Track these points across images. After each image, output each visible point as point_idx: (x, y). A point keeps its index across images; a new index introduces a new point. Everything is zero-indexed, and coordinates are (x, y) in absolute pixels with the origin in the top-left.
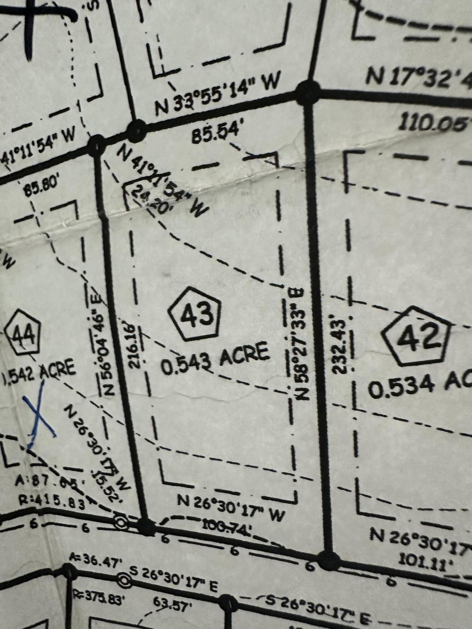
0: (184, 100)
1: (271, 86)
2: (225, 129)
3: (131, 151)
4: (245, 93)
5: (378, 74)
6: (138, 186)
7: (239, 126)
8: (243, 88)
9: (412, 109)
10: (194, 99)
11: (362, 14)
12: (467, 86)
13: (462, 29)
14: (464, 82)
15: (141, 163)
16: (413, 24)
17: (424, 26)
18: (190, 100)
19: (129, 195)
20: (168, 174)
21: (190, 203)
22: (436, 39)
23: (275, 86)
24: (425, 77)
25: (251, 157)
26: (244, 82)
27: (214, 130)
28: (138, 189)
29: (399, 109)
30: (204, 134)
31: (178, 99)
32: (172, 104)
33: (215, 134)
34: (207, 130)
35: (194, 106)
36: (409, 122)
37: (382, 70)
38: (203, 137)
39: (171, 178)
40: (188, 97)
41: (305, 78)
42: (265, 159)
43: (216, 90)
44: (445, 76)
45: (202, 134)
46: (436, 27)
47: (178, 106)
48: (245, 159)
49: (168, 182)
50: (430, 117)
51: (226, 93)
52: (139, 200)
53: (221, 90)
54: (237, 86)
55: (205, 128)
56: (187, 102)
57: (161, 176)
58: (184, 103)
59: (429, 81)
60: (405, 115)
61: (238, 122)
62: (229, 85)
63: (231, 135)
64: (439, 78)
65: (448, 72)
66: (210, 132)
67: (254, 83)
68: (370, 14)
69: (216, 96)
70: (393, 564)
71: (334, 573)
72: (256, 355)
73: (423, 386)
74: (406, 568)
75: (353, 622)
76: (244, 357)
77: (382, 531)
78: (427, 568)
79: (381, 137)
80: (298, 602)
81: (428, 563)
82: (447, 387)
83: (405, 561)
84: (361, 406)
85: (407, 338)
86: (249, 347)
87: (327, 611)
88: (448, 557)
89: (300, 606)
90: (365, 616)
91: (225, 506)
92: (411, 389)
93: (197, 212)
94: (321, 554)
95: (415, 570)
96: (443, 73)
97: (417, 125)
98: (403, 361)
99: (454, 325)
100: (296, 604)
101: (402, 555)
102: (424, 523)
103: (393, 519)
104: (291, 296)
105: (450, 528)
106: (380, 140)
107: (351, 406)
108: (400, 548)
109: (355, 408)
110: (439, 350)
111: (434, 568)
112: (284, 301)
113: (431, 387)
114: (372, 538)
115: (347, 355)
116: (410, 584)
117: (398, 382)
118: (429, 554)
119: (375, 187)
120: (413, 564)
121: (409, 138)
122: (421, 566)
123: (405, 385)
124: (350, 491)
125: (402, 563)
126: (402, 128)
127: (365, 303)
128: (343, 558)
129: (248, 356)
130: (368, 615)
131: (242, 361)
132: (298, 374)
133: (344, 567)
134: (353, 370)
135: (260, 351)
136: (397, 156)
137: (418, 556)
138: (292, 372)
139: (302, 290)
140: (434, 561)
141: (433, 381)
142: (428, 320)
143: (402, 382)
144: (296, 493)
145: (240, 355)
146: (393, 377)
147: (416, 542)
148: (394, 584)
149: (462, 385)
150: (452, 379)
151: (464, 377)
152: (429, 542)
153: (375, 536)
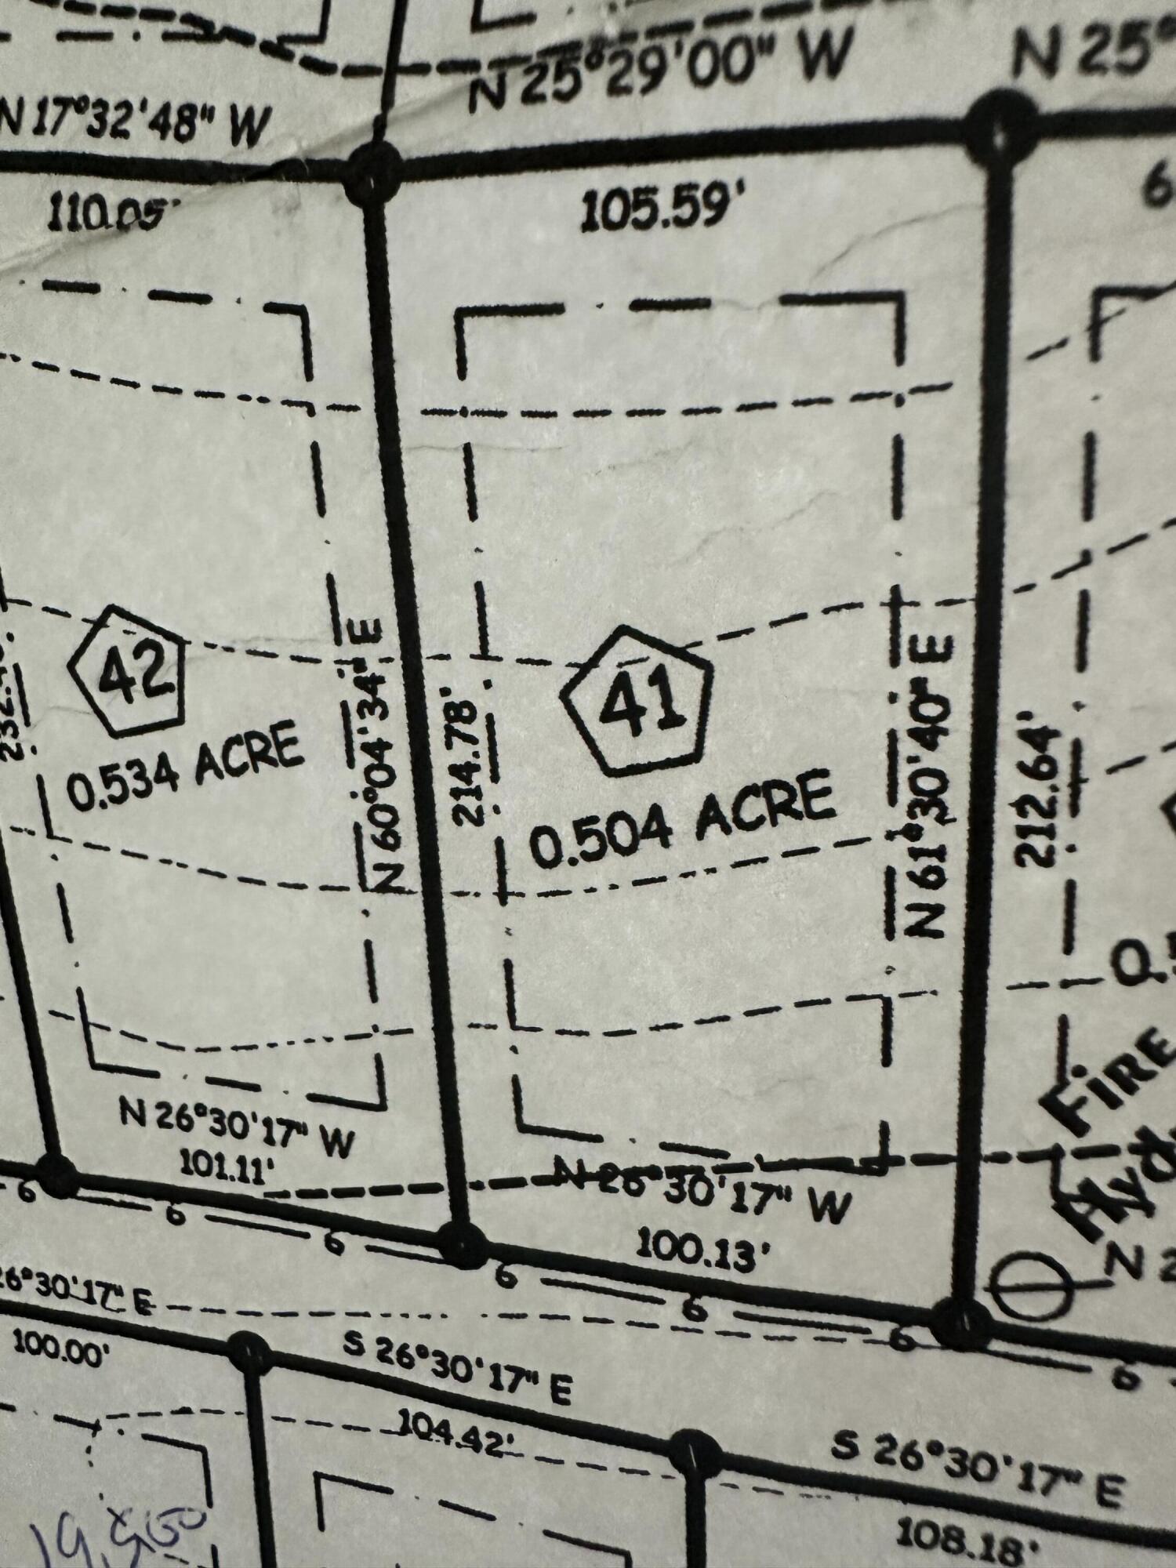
5: (13, 111)
9: (67, 185)
12: (157, 133)
13: (150, 14)
14: (153, 125)
16: (71, 6)
17: (90, 9)
22: (106, 36)
24: (89, 118)
29: (44, 185)
36: (65, 212)
37: (21, 104)
44: (122, 112)
46: (108, 11)
50: (98, 199)
59: (96, 125)
60: (56, 199)
64: (112, 117)
65: (126, 105)
70: (170, 1174)
71: (69, 1201)
73: (159, 779)
74: (194, 1182)
75: (124, 1310)
77: (141, 1102)
78: (232, 1179)
79: (23, 246)
80: (18, 1273)
81: (231, 1168)
82: (199, 779)
83: (192, 1167)
84: (61, 828)
85: (114, 677)
87: (73, 1290)
88: (264, 1153)
89: (24, 1282)
90: (142, 1297)
92: (141, 786)
94: (42, 1161)
95: (211, 1184)
96: (118, 107)
97: (80, 219)
98: (117, 726)
99: (190, 643)
100: (17, 1279)
101: (184, 1153)
102: (210, 1081)
103: (155, 1075)
105: (255, 1088)
106: (23, 254)
107: (45, 832)
108: (176, 1139)
109: (50, 835)
110: (171, 698)
111: (243, 1178)
113: (172, 778)
114: (124, 1121)
115: (18, 718)
116: (210, 1218)
117: (116, 773)
118: (228, 1146)
119: (17, 354)
120: (207, 1173)
121: (66, 246)
122: (221, 1176)
123: (128, 775)
124: (72, 1018)
125: (186, 1170)
126: (55, 225)
127: (29, 604)
128: (81, 1168)
130: (147, 1293)
133: (88, 1187)
134: (34, 750)
136: (48, 285)
137: (213, 1153)
140: (241, 1161)
141: (174, 767)
142: (144, 634)
143: (123, 772)
146: (107, 763)
147: (203, 1124)
148: (181, 1221)
149: (224, 773)
150: (205, 761)
151: (225, 756)
152: (226, 1121)
153: (129, 1116)
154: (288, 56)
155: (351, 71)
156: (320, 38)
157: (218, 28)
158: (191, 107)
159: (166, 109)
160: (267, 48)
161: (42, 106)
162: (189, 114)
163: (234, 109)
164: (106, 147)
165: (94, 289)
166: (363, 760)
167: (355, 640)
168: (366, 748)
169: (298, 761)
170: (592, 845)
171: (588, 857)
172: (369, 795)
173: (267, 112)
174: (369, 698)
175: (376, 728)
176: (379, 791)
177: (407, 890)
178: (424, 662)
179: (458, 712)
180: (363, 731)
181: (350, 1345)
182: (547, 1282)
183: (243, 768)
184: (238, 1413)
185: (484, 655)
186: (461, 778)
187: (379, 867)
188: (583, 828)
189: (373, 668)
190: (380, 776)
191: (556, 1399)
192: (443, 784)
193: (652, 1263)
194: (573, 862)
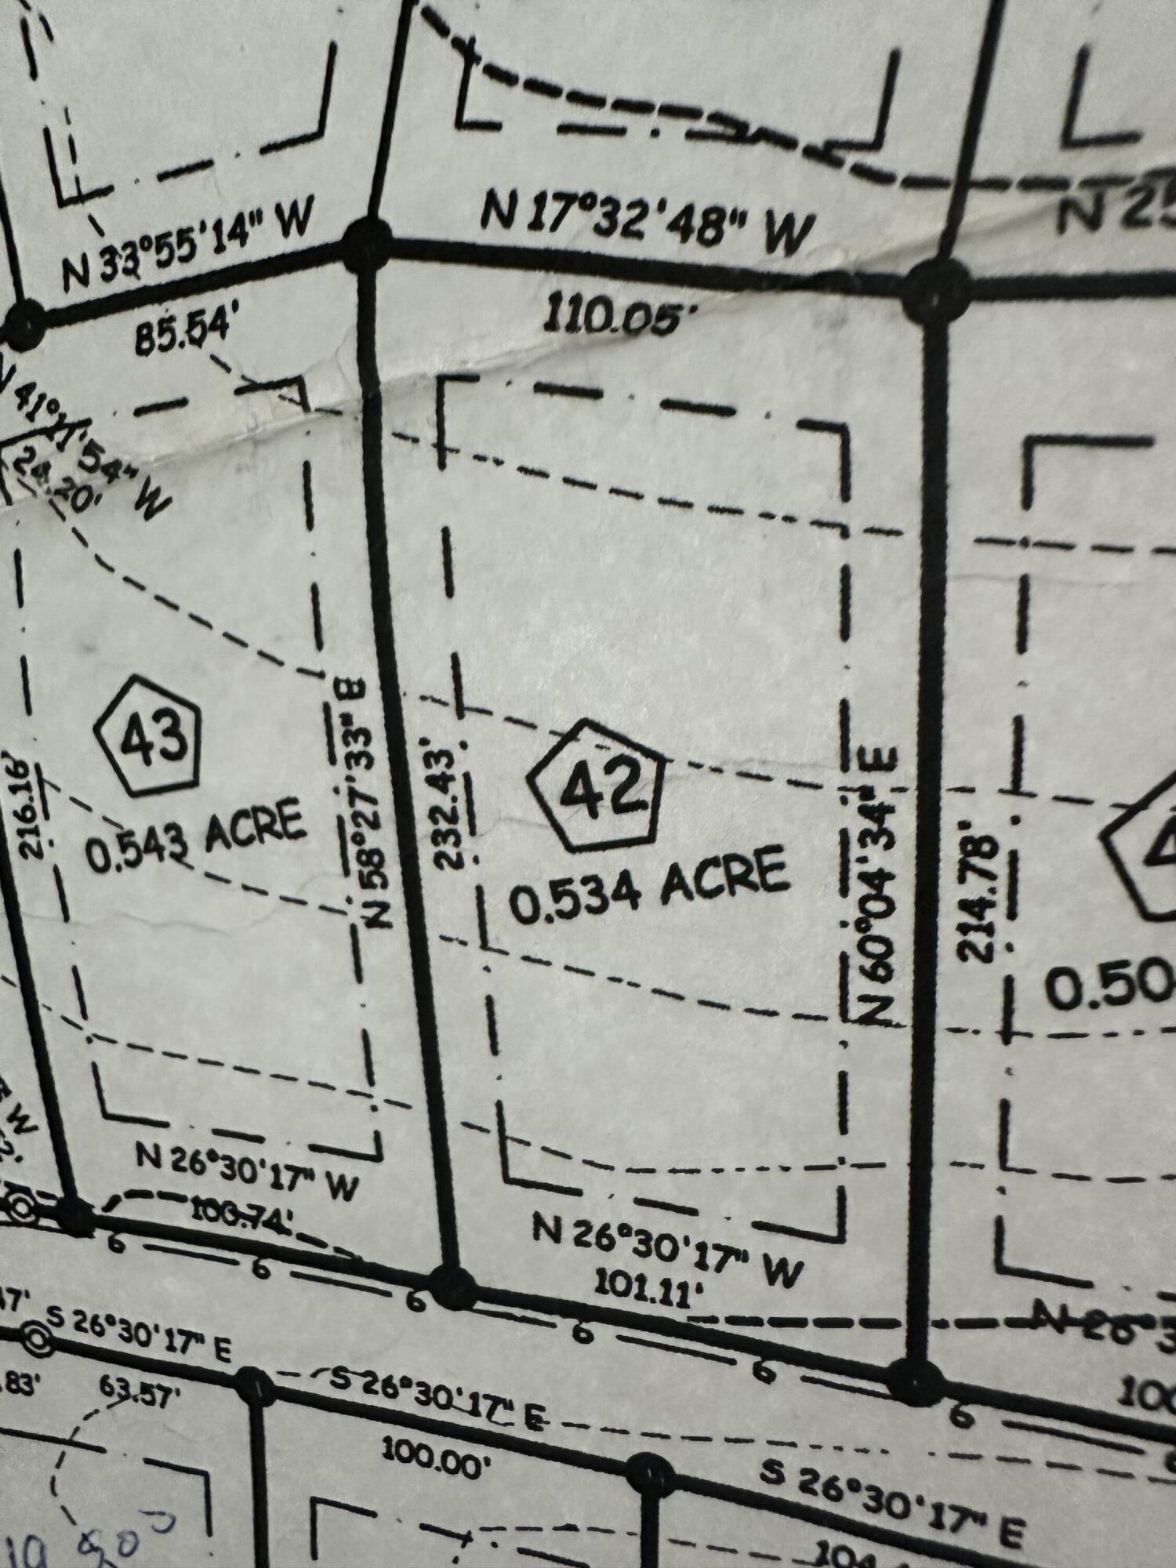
0: (121, 257)
1: (294, 228)
2: (202, 323)
3: (13, 370)
4: (243, 244)
5: (505, 205)
6: (27, 449)
7: (230, 317)
8: (239, 233)
9: (570, 284)
10: (141, 254)
11: (477, 71)
12: (677, 237)
13: (669, 111)
14: (673, 226)
15: (33, 399)
16: (576, 97)
17: (597, 102)
18: (133, 257)
19: (7, 468)
20: (87, 423)
21: (131, 489)
22: (620, 132)
23: (301, 230)
24: (597, 214)
25: (251, 387)
26: (240, 219)
27: (180, 327)
28: (27, 455)
29: (544, 283)
30: (161, 334)
31: (109, 253)
32: (97, 266)
33: (181, 336)
34: (166, 325)
35: (140, 271)
36: (565, 312)
37: (513, 197)
38: (157, 342)
39: (92, 433)
40: (129, 251)
41: (362, 211)
42: (278, 392)
43: (184, 235)
44: (636, 212)
45: (155, 334)
46: (620, 105)
47: (109, 270)
48: (239, 392)
49: (86, 441)
50: (606, 302)
51: (205, 242)
52: (29, 480)
53: (196, 235)
54: (226, 228)
55: (161, 322)
56: (126, 261)
57: (72, 428)
58: (120, 264)
59: (605, 224)
60: (556, 299)
61: (228, 309)
62: (210, 224)
63: (213, 337)
64: (623, 216)
65: (641, 205)
66: (172, 331)
67: (260, 221)
68: (492, 72)
69: (185, 250)
70: (583, 1292)
71: (464, 1315)
72: (278, 827)
73: (617, 896)
74: (610, 1302)
75: (512, 1424)
76: (255, 832)
77: (557, 1220)
78: (653, 1300)
79: (511, 345)
80: (396, 1381)
81: (653, 1289)
82: (665, 898)
83: (607, 1286)
84: (497, 939)
85: (579, 791)
86: (265, 810)
87: (457, 1401)
88: (693, 1277)
89: (401, 1391)
90: (534, 1412)
91: (236, 1167)
92: (595, 902)
93: (147, 509)
94: (437, 1272)
95: (629, 1305)
96: (631, 206)
97: (581, 319)
98: (575, 841)
99: (671, 761)
100: (394, 1387)
101: (601, 1272)
102: (639, 1202)
103: (577, 1192)
104: (341, 697)
105: (693, 1212)
106: (510, 353)
107: (478, 942)
108: (594, 1257)
109: (485, 946)
110: (644, 816)
111: (666, 1301)
112: (327, 708)
113: (634, 897)
114: (537, 1236)
115: (462, 827)
116: (620, 1338)
117: (568, 887)
118: (654, 1269)
119: (500, 457)
120: (625, 1293)
121: (564, 349)
122: (641, 1297)
123: (582, 891)
124: (487, 1131)
125: (601, 1289)
126: (551, 325)
127: (490, 713)
128: (481, 1281)
129: (261, 829)
130: (541, 1409)
131: (249, 841)
132: (366, 870)
133: (485, 1300)
134: (476, 860)
135: (285, 820)
136: (540, 388)
137: (633, 1275)
138: (354, 866)
139: (361, 684)
140: (666, 1284)
141: (637, 885)
142: (618, 749)
143: (577, 887)
144: (377, 1136)
145: (246, 828)
146: (558, 877)
147: (626, 1246)
148: (589, 1338)
149: (695, 895)
150: (674, 881)
151: (698, 876)
152: (653, 1243)
153: (542, 1231)
154: (838, 163)
155: (913, 183)
156: (877, 144)
157: (752, 130)
158: (720, 211)
159: (688, 211)
160: (810, 152)
161: (540, 200)
162: (715, 218)
163: (770, 215)
164: (616, 246)
165: (596, 394)
166: (859, 889)
167: (864, 767)
168: (864, 877)
169: (784, 886)
170: (1118, 989)
171: (1112, 1001)
172: (862, 925)
173: (810, 221)
174: (874, 827)
175: (877, 858)
176: (873, 921)
177: (894, 1023)
178: (944, 794)
179: (976, 847)
180: (863, 860)
181: (768, 1473)
182: (1009, 1424)
183: (719, 890)
184: (630, 1534)
185: (1016, 789)
186: (972, 913)
187: (864, 999)
188: (1109, 973)
189: (882, 796)
190: (876, 906)
191: (1005, 1542)
192: (949, 918)
193: (1136, 1413)
194: (1094, 1005)
